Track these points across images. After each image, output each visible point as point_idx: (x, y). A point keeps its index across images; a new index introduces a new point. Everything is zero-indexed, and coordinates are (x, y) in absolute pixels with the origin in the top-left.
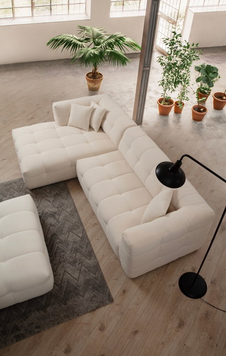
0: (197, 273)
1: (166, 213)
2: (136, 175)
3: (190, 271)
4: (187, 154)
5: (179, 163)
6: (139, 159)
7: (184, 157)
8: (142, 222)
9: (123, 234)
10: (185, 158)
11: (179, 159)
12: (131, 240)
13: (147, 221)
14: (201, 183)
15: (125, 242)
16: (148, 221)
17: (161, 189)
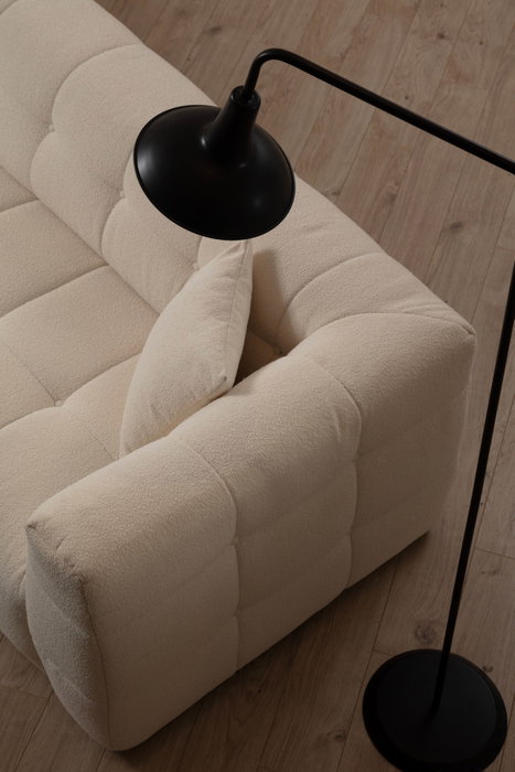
0: (440, 647)
1: (238, 379)
2: (51, 212)
3: (412, 644)
4: (277, 46)
5: (245, 101)
6: (45, 124)
7: (265, 66)
8: (122, 447)
9: (32, 526)
10: (272, 67)
11: (242, 82)
12: (81, 550)
13: (144, 437)
14: (393, 198)
15: (50, 568)
16: (151, 438)
17: (189, 264)
